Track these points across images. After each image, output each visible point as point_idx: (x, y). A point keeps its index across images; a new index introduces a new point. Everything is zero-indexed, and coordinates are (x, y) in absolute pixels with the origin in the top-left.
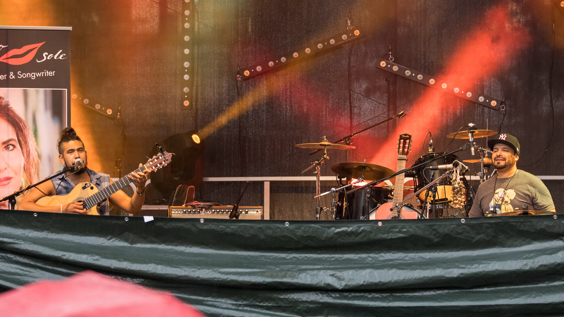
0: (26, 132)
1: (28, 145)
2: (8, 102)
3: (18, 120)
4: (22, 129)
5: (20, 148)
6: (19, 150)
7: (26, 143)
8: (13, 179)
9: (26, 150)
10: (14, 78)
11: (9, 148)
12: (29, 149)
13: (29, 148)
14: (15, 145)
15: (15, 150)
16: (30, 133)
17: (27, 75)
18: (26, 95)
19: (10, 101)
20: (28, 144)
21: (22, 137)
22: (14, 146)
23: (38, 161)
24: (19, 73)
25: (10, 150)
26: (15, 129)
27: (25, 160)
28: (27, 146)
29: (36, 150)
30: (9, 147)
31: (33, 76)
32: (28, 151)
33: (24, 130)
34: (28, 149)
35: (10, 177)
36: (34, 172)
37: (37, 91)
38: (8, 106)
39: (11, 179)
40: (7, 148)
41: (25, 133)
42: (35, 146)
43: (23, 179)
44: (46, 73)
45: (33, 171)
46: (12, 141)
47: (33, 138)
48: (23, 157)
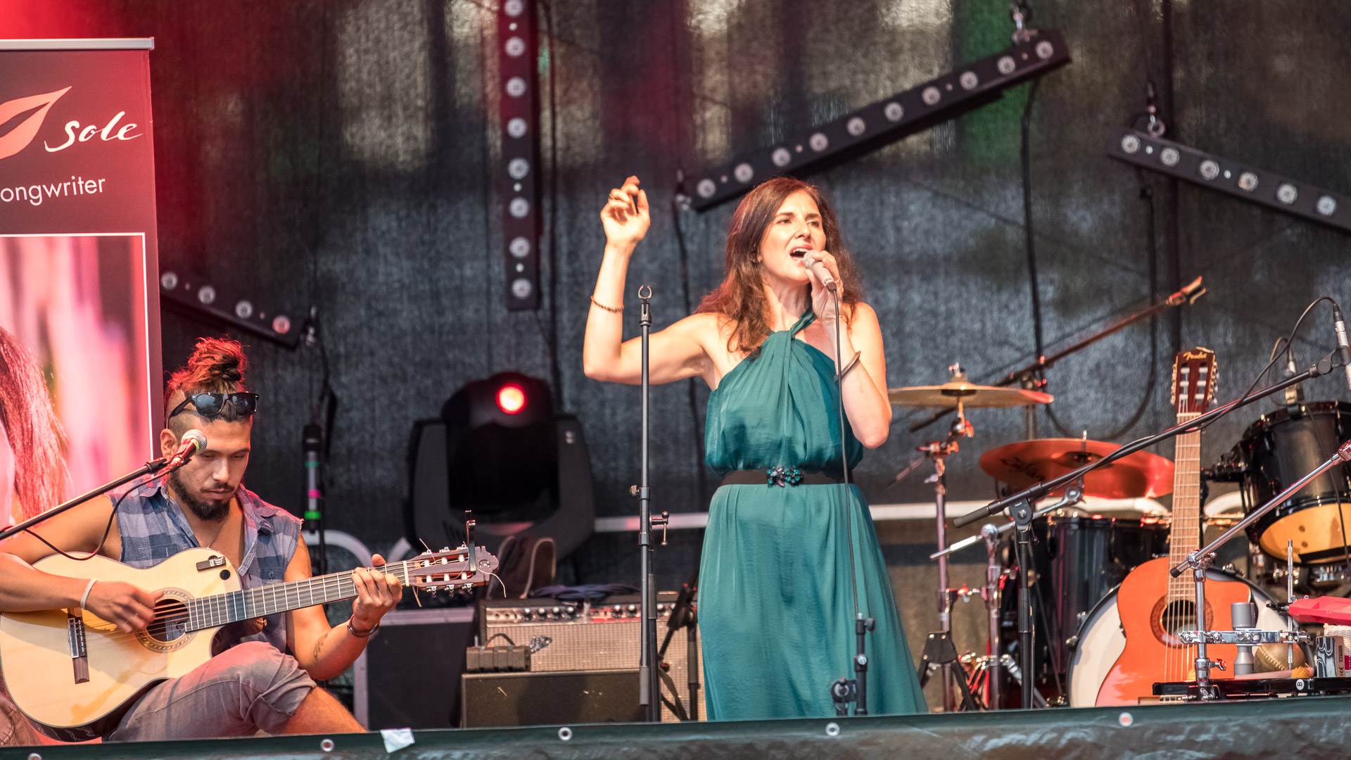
0: (18, 372)
1: (26, 414)
4: (6, 364)
7: (20, 405)
9: (19, 428)
12: (30, 426)
13: (29, 421)
16: (31, 374)
17: (16, 193)
18: (14, 258)
20: (27, 408)
21: (6, 389)
23: (59, 463)
27: (20, 461)
28: (23, 414)
32: (28, 431)
33: (13, 367)
34: (27, 425)
42: (48, 414)
45: (44, 492)
47: (42, 390)
48: (11, 450)
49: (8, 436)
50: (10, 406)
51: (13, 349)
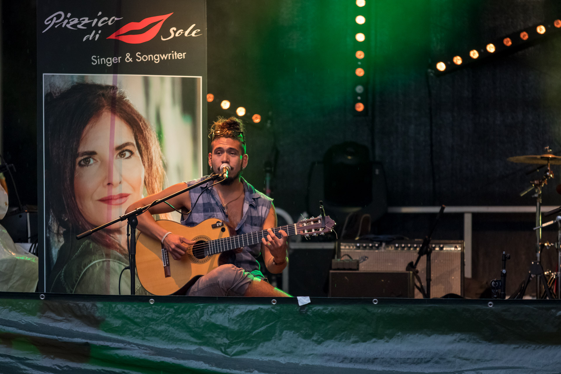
0: (147, 134)
1: (150, 152)
3: (138, 117)
4: (142, 130)
6: (139, 157)
7: (147, 148)
8: (130, 196)
9: (147, 158)
10: (132, 61)
11: (125, 155)
12: (151, 157)
13: (151, 155)
14: (132, 150)
15: (133, 158)
16: (152, 135)
17: (149, 57)
18: (147, 84)
19: (126, 93)
20: (150, 149)
21: (142, 141)
22: (132, 153)
23: (163, 173)
24: (138, 55)
25: (127, 158)
26: (133, 130)
27: (147, 171)
28: (148, 152)
29: (161, 157)
30: (125, 153)
31: (157, 58)
32: (150, 159)
33: (145, 131)
34: (150, 156)
35: (126, 194)
36: (158, 187)
37: (162, 80)
38: (124, 98)
39: (128, 197)
40: (123, 154)
41: (146, 135)
42: (159, 153)
44: (174, 55)
45: (156, 185)
46: (129, 145)
47: (157, 142)
48: (143, 167)
49: (142, 161)
50: (143, 148)
51: (145, 124)
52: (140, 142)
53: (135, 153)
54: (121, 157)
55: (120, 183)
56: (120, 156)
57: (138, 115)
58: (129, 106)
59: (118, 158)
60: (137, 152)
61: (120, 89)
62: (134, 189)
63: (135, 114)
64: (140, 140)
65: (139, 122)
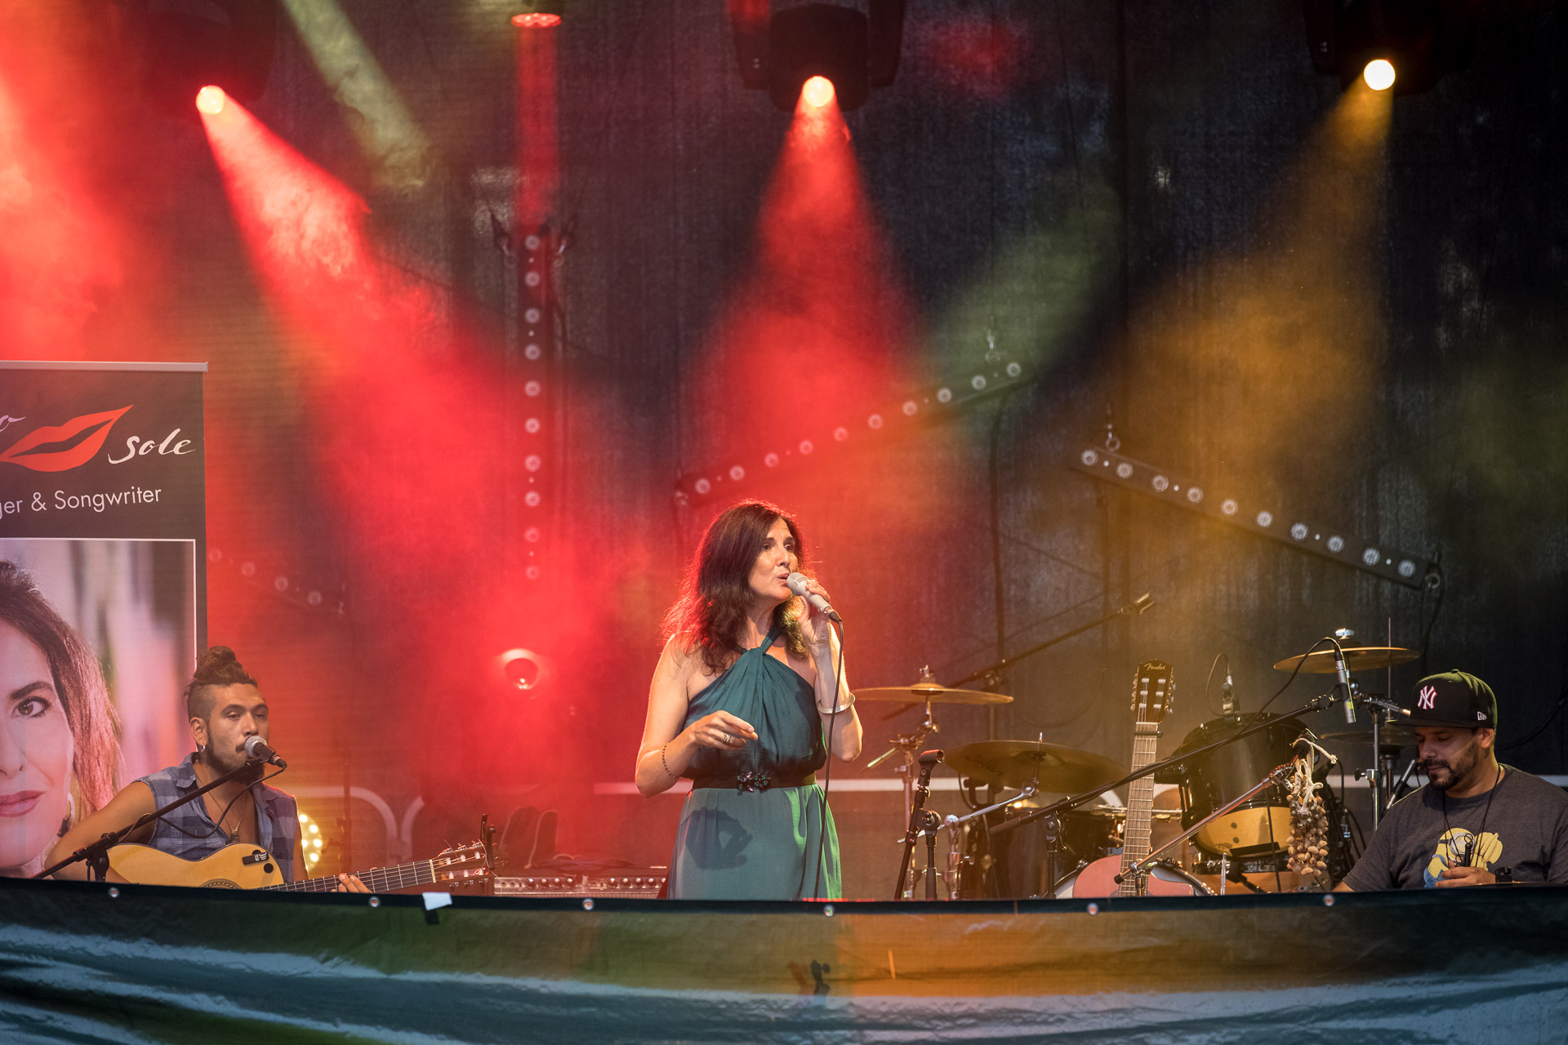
0: (79, 663)
1: (85, 702)
2: (28, 577)
3: (58, 629)
4: (69, 656)
5: (62, 710)
6: (61, 713)
7: (80, 692)
8: (42, 796)
9: (78, 714)
10: (45, 509)
11: (31, 708)
12: (88, 712)
13: (88, 708)
14: (47, 699)
15: (49, 714)
16: (90, 665)
17: (81, 501)
18: (78, 559)
19: (33, 576)
20: (86, 696)
21: (68, 678)
22: (46, 704)
23: (113, 746)
24: (59, 495)
25: (35, 716)
26: (49, 655)
27: (78, 743)
28: (82, 701)
29: (109, 713)
30: (32, 705)
31: (99, 503)
32: (86, 717)
33: (74, 658)
34: (86, 711)
35: (32, 792)
36: (103, 776)
37: (110, 546)
39: (37, 799)
40: (26, 708)
41: (76, 664)
42: (105, 702)
43: (70, 797)
44: (136, 495)
45: (99, 773)
46: (40, 688)
47: (100, 681)
48: (70, 733)
49: (69, 720)
50: (71, 693)
51: (75, 642)
52: (64, 682)
53: (53, 704)
54: (23, 714)
55: (21, 769)
56: (20, 710)
57: (60, 624)
58: (41, 605)
59: (17, 716)
60: (57, 703)
61: (19, 568)
62: (51, 781)
63: (52, 621)
64: (63, 677)
65: (62, 638)
